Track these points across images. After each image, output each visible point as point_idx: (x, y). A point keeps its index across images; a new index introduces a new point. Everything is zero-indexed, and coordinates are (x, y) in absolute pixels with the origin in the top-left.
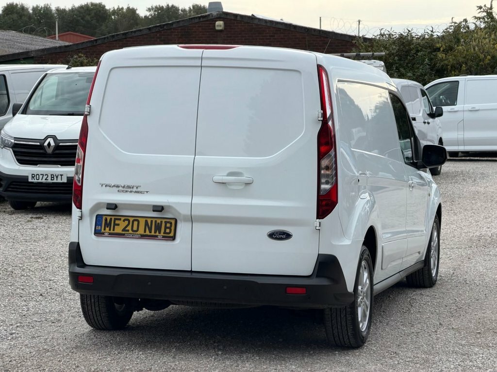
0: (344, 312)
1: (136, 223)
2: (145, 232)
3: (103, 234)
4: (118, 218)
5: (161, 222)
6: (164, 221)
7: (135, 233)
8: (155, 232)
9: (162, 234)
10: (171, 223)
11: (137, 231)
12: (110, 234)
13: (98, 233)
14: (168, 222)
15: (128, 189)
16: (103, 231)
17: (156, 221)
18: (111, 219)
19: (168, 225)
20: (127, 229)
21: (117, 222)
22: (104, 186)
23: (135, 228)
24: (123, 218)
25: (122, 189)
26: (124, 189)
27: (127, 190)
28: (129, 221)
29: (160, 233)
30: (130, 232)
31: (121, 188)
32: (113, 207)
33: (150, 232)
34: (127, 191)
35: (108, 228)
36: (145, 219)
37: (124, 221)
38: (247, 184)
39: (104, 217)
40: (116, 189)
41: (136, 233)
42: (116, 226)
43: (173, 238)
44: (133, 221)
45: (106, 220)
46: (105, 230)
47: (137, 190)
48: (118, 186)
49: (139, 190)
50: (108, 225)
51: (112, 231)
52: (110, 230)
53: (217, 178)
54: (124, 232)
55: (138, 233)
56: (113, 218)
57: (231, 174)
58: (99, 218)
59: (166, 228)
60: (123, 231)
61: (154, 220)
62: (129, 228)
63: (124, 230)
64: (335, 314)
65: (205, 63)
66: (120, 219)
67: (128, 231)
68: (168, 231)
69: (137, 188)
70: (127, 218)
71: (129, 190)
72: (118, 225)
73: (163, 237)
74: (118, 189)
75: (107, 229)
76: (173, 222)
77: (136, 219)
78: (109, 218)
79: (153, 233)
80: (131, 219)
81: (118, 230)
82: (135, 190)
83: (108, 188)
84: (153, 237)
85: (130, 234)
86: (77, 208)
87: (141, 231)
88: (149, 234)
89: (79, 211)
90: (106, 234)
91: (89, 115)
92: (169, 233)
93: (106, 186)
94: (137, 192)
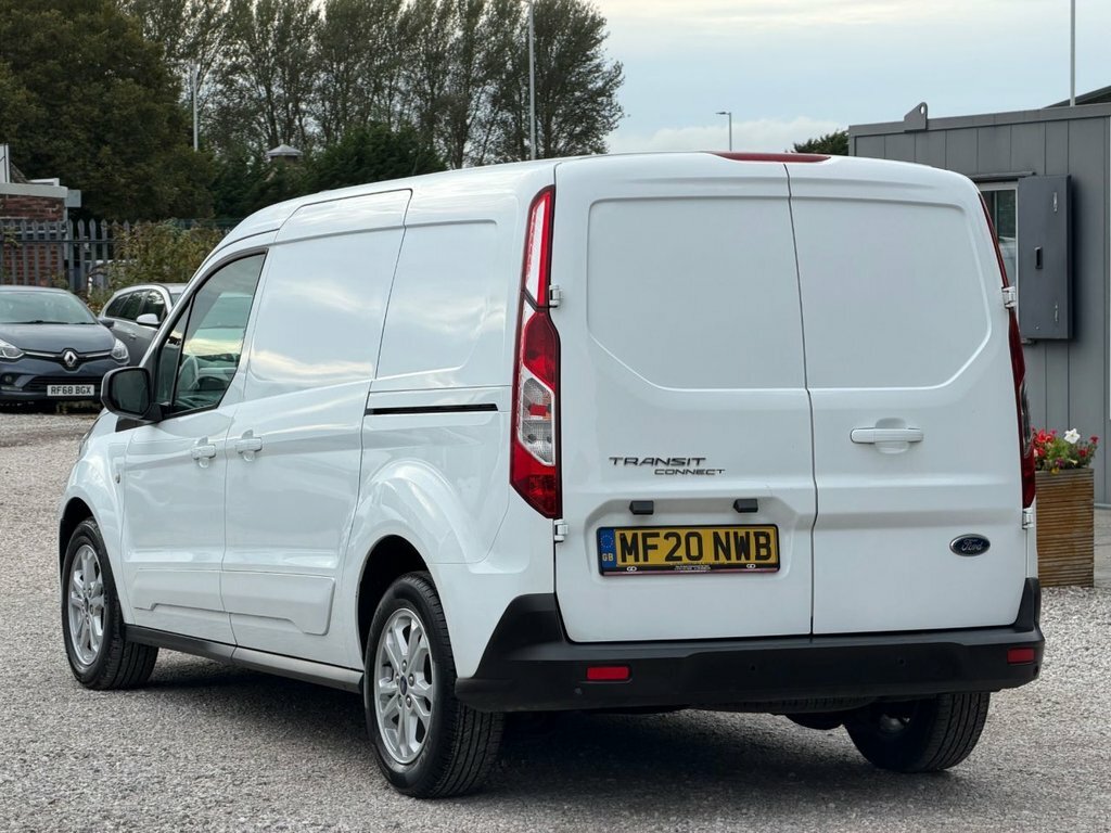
1: (694, 541)
2: (717, 557)
3: (624, 569)
4: (653, 531)
5: (748, 534)
6: (752, 531)
7: (695, 562)
8: (739, 558)
9: (753, 559)
10: (767, 536)
11: (700, 557)
12: (640, 568)
13: (606, 569)
14: (763, 534)
15: (677, 465)
16: (620, 563)
17: (736, 534)
18: (635, 536)
19: (762, 540)
20: (676, 555)
21: (650, 541)
22: (621, 463)
23: (695, 552)
24: (663, 533)
25: (664, 467)
26: (670, 467)
27: (675, 468)
28: (676, 535)
29: (748, 558)
30: (685, 560)
31: (661, 466)
32: (642, 508)
33: (728, 558)
34: (676, 472)
35: (632, 557)
36: (712, 531)
37: (667, 537)
38: (913, 443)
39: (618, 534)
40: (651, 469)
41: (700, 562)
42: (649, 551)
43: (777, 566)
44: (690, 536)
45: (623, 539)
46: (624, 560)
47: (697, 468)
48: (655, 461)
49: (703, 466)
50: (630, 548)
51: (641, 562)
52: (637, 559)
53: (858, 434)
54: (671, 563)
55: (703, 561)
56: (640, 533)
57: (883, 424)
58: (605, 536)
59: (758, 546)
60: (668, 559)
61: (731, 531)
62: (681, 552)
63: (670, 557)
64: (960, 703)
66: (657, 535)
67: (680, 559)
68: (763, 552)
70: (672, 532)
71: (681, 469)
72: (655, 547)
73: (758, 566)
74: (654, 468)
75: (630, 559)
76: (771, 532)
77: (694, 531)
78: (629, 535)
79: (734, 560)
80: (683, 533)
81: (657, 558)
82: (693, 466)
83: (631, 467)
84: (737, 568)
85: (685, 565)
86: (547, 517)
87: (708, 557)
88: (726, 562)
89: (558, 522)
90: (631, 570)
91: (556, 307)
92: (766, 557)
93: (626, 462)
94: (699, 472)
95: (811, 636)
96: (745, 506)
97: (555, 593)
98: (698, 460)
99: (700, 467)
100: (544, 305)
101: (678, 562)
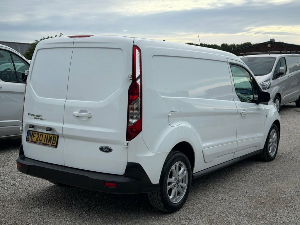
0: (157, 194)
1: (41, 136)
2: (44, 142)
3: (29, 141)
4: (35, 132)
5: (52, 136)
6: (53, 136)
8: (49, 143)
9: (51, 144)
10: (56, 138)
12: (31, 141)
13: (27, 140)
15: (38, 117)
16: (29, 139)
17: (49, 136)
19: (54, 139)
21: (34, 135)
22: (29, 114)
23: (41, 140)
24: (37, 133)
28: (38, 134)
29: (50, 143)
30: (39, 141)
31: (35, 117)
33: (47, 142)
34: (37, 118)
36: (45, 134)
38: (89, 117)
39: (30, 132)
40: (33, 117)
42: (34, 137)
43: (56, 146)
44: (41, 135)
46: (30, 139)
48: (34, 115)
50: (31, 136)
52: (32, 139)
53: (75, 113)
54: (36, 141)
55: (42, 142)
57: (81, 111)
58: (28, 132)
59: (53, 140)
61: (49, 135)
62: (38, 139)
63: (37, 140)
65: (75, 45)
66: (36, 134)
67: (38, 140)
68: (54, 142)
69: (41, 117)
71: (38, 118)
73: (52, 145)
76: (56, 137)
78: (32, 133)
79: (48, 143)
80: (40, 134)
81: (35, 140)
83: (30, 116)
84: (48, 145)
85: (39, 142)
87: (43, 142)
88: (46, 143)
89: (21, 127)
92: (54, 143)
95: (64, 166)
97: (22, 144)
98: (41, 116)
99: (41, 118)
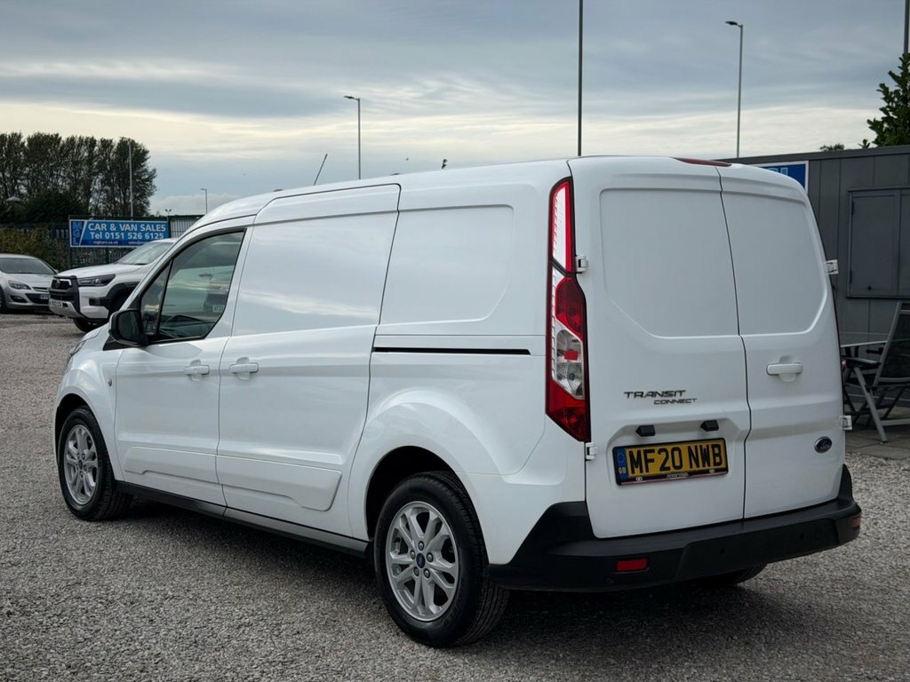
1: (676, 453)
2: (691, 467)
3: (634, 479)
4: (649, 449)
5: (708, 446)
6: (710, 444)
7: (678, 471)
8: (704, 466)
9: (712, 466)
10: (719, 448)
11: (681, 467)
12: (644, 478)
14: (716, 446)
15: (667, 397)
16: (630, 475)
17: (701, 447)
18: (639, 453)
19: (716, 451)
20: (666, 465)
21: (650, 456)
22: (632, 396)
23: (677, 464)
24: (657, 449)
25: (660, 398)
26: (663, 398)
27: (667, 399)
28: (665, 450)
29: (709, 465)
30: (672, 470)
31: (658, 398)
32: (645, 430)
33: (698, 466)
34: (667, 402)
35: (639, 469)
36: (686, 446)
37: (659, 453)
38: (798, 374)
39: (628, 451)
40: (651, 400)
41: (681, 470)
42: (649, 464)
43: (726, 470)
44: (673, 450)
45: (631, 454)
46: (633, 472)
47: (681, 398)
48: (653, 394)
49: (684, 396)
50: (636, 463)
51: (645, 473)
52: (641, 471)
53: (771, 368)
54: (664, 472)
56: (642, 449)
57: (783, 360)
58: (618, 453)
59: (715, 455)
60: (661, 469)
61: (698, 445)
62: (669, 464)
63: (663, 468)
65: (727, 187)
66: (653, 451)
67: (668, 469)
68: (718, 459)
70: (662, 448)
71: (670, 399)
72: (652, 461)
73: (716, 471)
74: (654, 399)
75: (637, 470)
76: (722, 444)
77: (676, 446)
78: (635, 451)
79: (701, 468)
80: (669, 448)
81: (654, 469)
82: (678, 397)
84: (704, 473)
85: (672, 473)
86: (579, 440)
87: (686, 467)
88: (697, 469)
89: (588, 445)
90: (639, 479)
91: (580, 273)
92: (720, 464)
93: (635, 396)
94: (681, 401)
95: (743, 520)
96: (710, 425)
97: (586, 501)
98: (681, 392)
99: (682, 398)
100: (571, 271)
101: (668, 472)
